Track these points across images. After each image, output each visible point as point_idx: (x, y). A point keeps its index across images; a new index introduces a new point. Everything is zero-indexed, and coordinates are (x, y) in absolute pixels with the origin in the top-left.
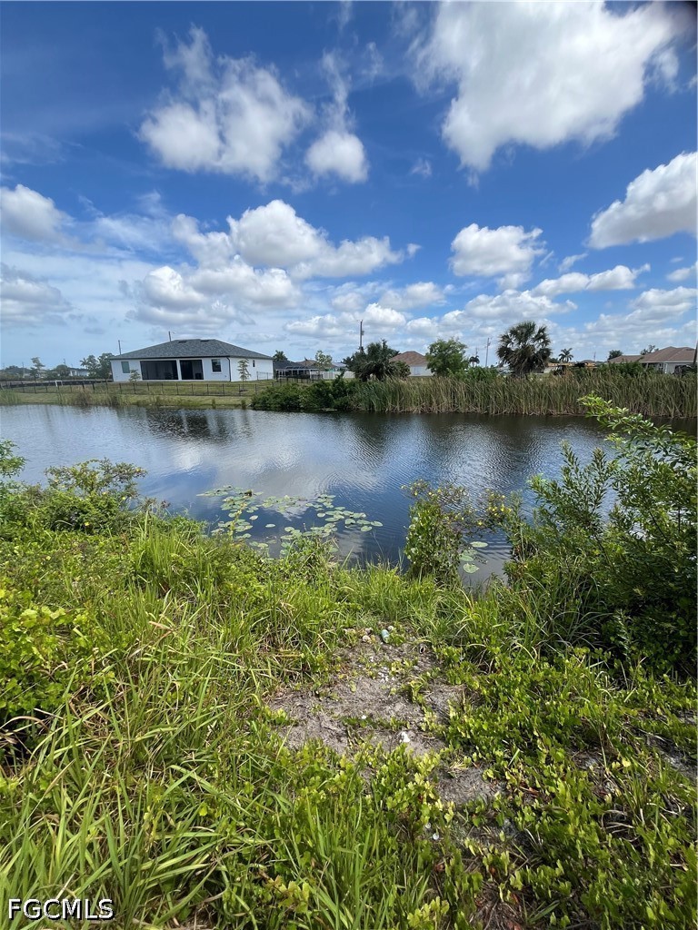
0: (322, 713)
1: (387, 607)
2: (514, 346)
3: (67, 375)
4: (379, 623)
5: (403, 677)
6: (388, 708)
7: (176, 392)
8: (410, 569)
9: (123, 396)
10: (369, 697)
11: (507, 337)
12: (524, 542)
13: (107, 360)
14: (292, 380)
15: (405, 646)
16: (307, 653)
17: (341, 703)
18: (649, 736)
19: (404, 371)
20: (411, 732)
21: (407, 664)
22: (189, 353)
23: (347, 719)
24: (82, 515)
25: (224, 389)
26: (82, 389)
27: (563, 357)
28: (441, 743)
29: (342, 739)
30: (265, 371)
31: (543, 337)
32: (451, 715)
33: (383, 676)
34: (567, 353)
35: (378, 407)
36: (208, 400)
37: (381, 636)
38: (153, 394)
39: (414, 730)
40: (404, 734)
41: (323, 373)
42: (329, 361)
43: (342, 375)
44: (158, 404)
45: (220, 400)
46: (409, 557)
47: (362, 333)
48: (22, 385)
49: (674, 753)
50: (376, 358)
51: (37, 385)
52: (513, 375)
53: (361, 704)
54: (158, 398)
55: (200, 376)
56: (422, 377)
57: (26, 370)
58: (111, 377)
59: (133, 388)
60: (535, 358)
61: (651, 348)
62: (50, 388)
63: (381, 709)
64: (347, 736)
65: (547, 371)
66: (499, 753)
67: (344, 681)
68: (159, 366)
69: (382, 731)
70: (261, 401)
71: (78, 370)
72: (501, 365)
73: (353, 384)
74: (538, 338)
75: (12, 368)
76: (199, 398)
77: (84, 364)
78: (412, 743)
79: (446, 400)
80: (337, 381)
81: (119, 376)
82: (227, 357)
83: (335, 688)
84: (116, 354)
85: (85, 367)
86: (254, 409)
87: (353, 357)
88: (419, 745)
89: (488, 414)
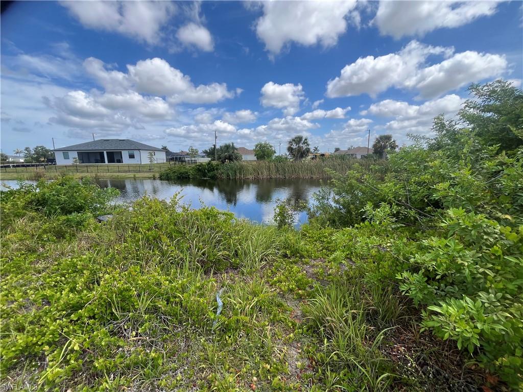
2: (294, 146)
7: (107, 171)
9: (71, 174)
11: (291, 142)
22: (112, 148)
25: (139, 168)
27: (315, 150)
30: (161, 158)
31: (307, 142)
35: (232, 177)
36: (130, 175)
38: (91, 172)
42: (197, 152)
45: (138, 175)
47: (216, 137)
54: (96, 175)
55: (120, 161)
58: (56, 162)
59: (76, 168)
60: (304, 152)
61: (352, 146)
65: (309, 157)
68: (89, 155)
70: (165, 175)
73: (217, 165)
74: (304, 143)
76: (124, 174)
79: (265, 172)
81: (61, 161)
82: (139, 150)
86: (161, 180)
89: (285, 179)
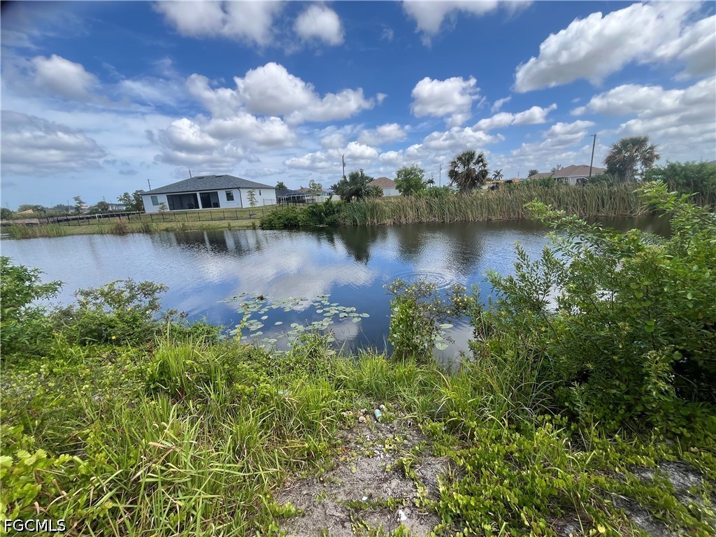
0: (327, 501)
1: (377, 388)
2: (460, 169)
3: (107, 209)
4: (372, 403)
5: (395, 453)
6: (385, 485)
7: (198, 219)
8: (394, 353)
9: (154, 224)
10: (367, 476)
11: (455, 162)
12: (485, 324)
13: (139, 196)
14: (291, 205)
15: (395, 422)
16: (311, 443)
17: (344, 486)
18: (614, 496)
19: (378, 193)
20: (406, 509)
21: (398, 440)
22: (207, 187)
23: (349, 503)
24: (109, 330)
25: (237, 214)
26: (119, 221)
27: (496, 176)
28: (435, 519)
29: (346, 524)
30: (270, 198)
31: (482, 161)
32: (441, 490)
33: (378, 453)
34: (498, 173)
35: (360, 222)
36: (224, 223)
37: (374, 415)
38: (179, 221)
39: (409, 507)
40: (400, 512)
41: (316, 197)
42: (320, 188)
43: (331, 198)
44: (184, 228)
45: (234, 223)
46: (393, 344)
47: (344, 165)
48: (67, 220)
49: (638, 512)
50: (356, 184)
51: (80, 219)
52: (461, 191)
53: (361, 485)
54: (183, 224)
55: (217, 205)
56: (392, 197)
57: (72, 208)
58: (144, 210)
59: (162, 216)
60: (477, 178)
61: (559, 166)
62: (92, 221)
63: (380, 488)
64: (351, 521)
65: (485, 188)
66: (487, 527)
67: (345, 463)
68: (181, 199)
69: (381, 511)
70: (267, 222)
71: (116, 205)
72: (451, 185)
73: (339, 205)
74: (478, 162)
75: (59, 207)
76: (217, 222)
77: (121, 200)
78: (408, 520)
79: (411, 213)
80: (327, 203)
81: (150, 208)
82: (238, 188)
83: (338, 471)
84: (146, 190)
85: (122, 202)
86: (263, 229)
87: (338, 184)
88: (415, 521)
89: (443, 222)
